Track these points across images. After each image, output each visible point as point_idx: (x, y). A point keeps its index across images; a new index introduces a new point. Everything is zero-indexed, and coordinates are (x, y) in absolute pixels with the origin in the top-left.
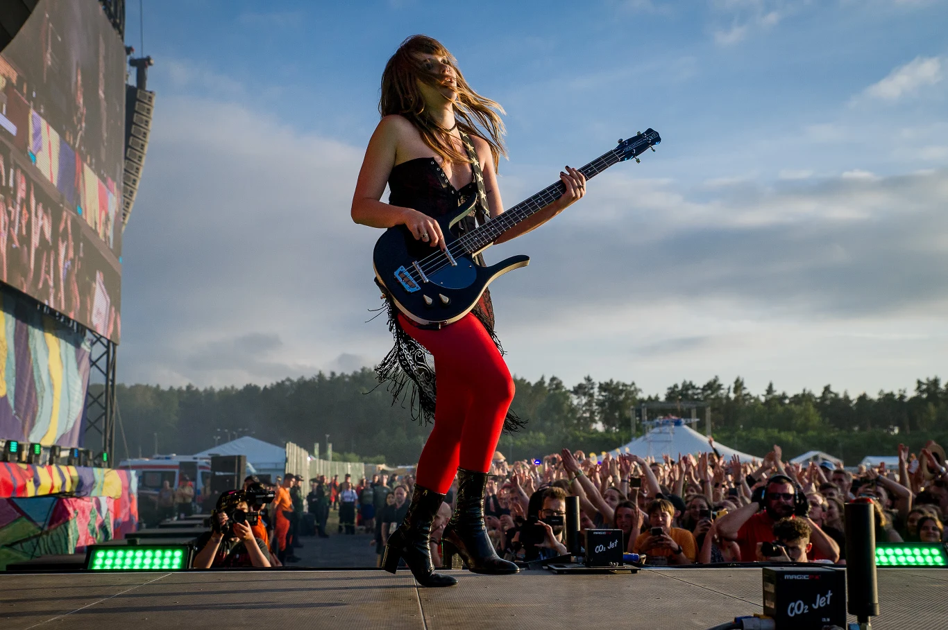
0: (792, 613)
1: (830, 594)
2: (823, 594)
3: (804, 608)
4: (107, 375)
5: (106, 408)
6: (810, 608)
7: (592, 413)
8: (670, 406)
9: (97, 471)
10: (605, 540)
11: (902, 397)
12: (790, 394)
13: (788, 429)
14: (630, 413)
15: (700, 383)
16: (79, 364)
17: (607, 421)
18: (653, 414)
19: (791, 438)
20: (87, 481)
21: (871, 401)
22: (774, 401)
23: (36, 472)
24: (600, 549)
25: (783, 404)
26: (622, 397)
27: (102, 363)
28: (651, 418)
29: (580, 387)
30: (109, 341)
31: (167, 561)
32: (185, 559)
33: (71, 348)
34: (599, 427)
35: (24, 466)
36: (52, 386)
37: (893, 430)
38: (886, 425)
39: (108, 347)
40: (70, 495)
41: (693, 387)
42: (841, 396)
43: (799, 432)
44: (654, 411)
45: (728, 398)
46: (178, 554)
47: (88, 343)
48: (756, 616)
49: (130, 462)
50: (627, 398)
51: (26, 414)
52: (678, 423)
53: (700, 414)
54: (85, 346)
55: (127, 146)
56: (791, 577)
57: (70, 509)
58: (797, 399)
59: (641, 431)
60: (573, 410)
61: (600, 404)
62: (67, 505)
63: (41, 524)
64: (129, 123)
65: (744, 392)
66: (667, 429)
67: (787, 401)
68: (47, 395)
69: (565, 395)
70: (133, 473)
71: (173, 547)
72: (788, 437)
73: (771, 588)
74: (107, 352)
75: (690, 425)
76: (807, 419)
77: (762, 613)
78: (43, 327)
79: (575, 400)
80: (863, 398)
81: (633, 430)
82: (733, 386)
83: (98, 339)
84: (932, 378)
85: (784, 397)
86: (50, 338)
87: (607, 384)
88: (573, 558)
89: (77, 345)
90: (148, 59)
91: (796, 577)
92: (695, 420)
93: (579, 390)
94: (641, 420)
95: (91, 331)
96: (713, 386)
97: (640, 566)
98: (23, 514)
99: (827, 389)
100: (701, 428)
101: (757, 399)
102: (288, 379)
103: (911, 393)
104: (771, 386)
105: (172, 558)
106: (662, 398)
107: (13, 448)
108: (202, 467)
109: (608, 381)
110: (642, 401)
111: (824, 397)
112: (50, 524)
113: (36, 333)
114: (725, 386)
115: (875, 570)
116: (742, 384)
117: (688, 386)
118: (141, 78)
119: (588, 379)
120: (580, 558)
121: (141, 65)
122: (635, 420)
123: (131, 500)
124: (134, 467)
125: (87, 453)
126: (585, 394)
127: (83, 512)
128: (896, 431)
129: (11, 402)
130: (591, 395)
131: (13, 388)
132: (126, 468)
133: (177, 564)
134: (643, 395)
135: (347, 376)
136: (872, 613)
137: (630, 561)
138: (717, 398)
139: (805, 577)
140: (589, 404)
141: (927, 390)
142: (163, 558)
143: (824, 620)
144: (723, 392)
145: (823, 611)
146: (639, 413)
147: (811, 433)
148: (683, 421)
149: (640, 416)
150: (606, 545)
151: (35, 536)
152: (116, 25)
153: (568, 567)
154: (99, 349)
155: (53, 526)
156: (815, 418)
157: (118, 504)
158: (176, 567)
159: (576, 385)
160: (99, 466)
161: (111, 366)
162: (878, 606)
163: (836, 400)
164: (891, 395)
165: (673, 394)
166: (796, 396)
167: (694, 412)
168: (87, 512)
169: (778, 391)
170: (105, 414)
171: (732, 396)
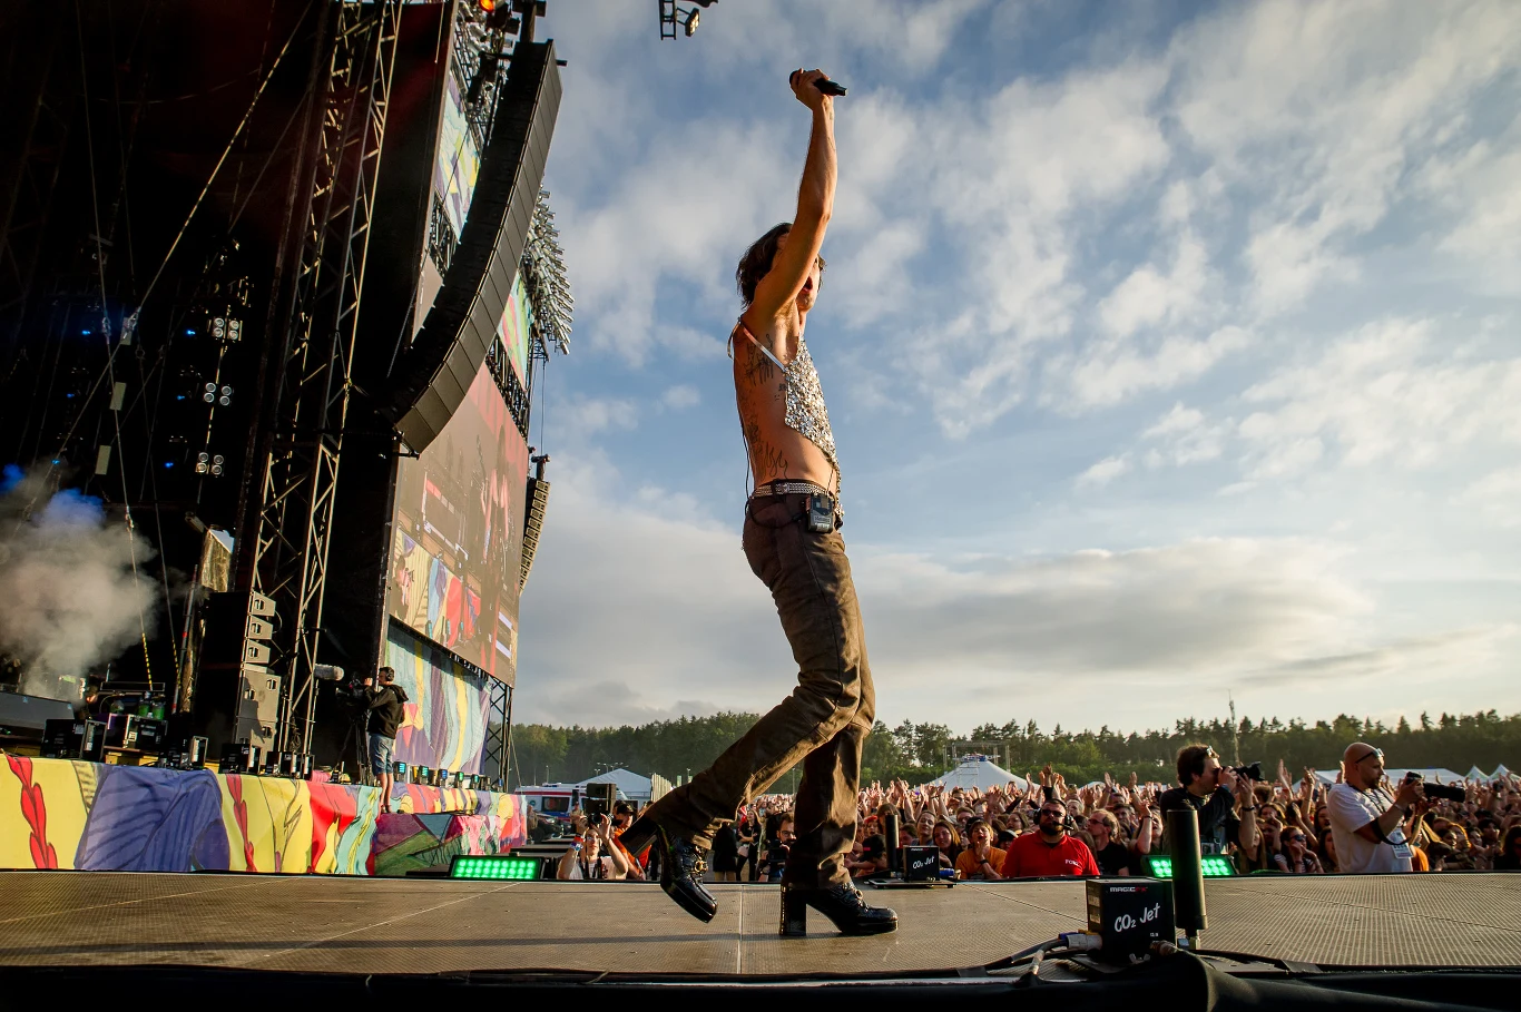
0: (1119, 928)
1: (1157, 907)
2: (1151, 907)
3: (1132, 923)
4: (504, 714)
5: (502, 742)
6: (1138, 923)
7: (911, 751)
8: (976, 744)
9: (493, 794)
10: (922, 856)
11: (1165, 735)
12: (1075, 734)
13: (1075, 764)
14: (943, 751)
15: (1000, 725)
16: (481, 703)
17: (922, 758)
18: (961, 752)
19: (1076, 771)
20: (485, 803)
21: (1140, 738)
22: (1062, 740)
23: (442, 793)
24: (917, 865)
25: (1069, 742)
26: (935, 738)
27: (500, 704)
28: (960, 756)
29: (900, 728)
30: (506, 686)
31: (521, 871)
32: (537, 871)
33: (475, 691)
34: (917, 763)
35: (433, 788)
36: (459, 722)
37: (1159, 763)
38: (1153, 759)
39: (505, 691)
40: (464, 813)
41: (995, 729)
42: (1116, 735)
43: (1082, 765)
44: (963, 749)
45: (1023, 737)
46: (531, 865)
47: (489, 687)
48: (1080, 932)
49: (522, 788)
50: (939, 739)
51: (439, 746)
52: (982, 759)
53: (1001, 751)
54: (487, 689)
55: (526, 526)
56: (1117, 890)
57: (463, 825)
58: (1081, 738)
59: (952, 766)
60: (894, 749)
61: (918, 744)
62: (460, 821)
63: (439, 838)
64: (529, 507)
65: (1037, 732)
66: (973, 764)
67: (1072, 740)
68: (454, 729)
69: (888, 737)
70: (523, 797)
71: (527, 859)
72: (1074, 770)
73: (1096, 902)
74: (505, 695)
75: (992, 761)
76: (1089, 754)
77: (1085, 928)
78: (453, 672)
79: (897, 741)
80: (1133, 736)
81: (945, 765)
82: (1027, 727)
83: (498, 684)
84: (1188, 719)
85: (1069, 736)
86: (458, 681)
87: (923, 727)
88: (893, 874)
89: (481, 689)
90: (546, 457)
91: (1122, 889)
92: (996, 756)
93: (900, 731)
94: (951, 757)
95: (492, 677)
96: (1010, 728)
97: (955, 880)
98: (425, 828)
99: (1104, 729)
100: (1001, 763)
101: (1047, 739)
102: (657, 722)
103: (1172, 732)
104: (1058, 728)
105: (526, 868)
106: (969, 738)
107: (425, 773)
108: (582, 794)
109: (923, 724)
110: (952, 741)
111: (1102, 736)
112: (447, 837)
113: (448, 677)
114: (1021, 728)
115: (1202, 879)
116: (1034, 726)
117: (990, 728)
118: (540, 472)
119: (907, 723)
120: (899, 874)
121: (540, 462)
122: (946, 756)
123: (521, 821)
124: (524, 793)
125: (485, 779)
126: (904, 735)
127: (475, 828)
128: (1161, 764)
129: (428, 735)
130: (910, 736)
131: (429, 723)
132: (520, 793)
133: (530, 874)
134: (953, 736)
135: (706, 720)
136: (1201, 927)
137: (946, 876)
138: (1015, 737)
139: (1131, 889)
140: (908, 743)
141: (1184, 729)
142: (517, 868)
143: (1152, 935)
144: (1019, 733)
145: (1151, 925)
146: (950, 750)
147: (1093, 766)
148: (987, 757)
149: (951, 753)
150: (924, 861)
151: (434, 848)
152: (521, 429)
153: (888, 882)
154: (499, 692)
155: (449, 840)
156: (1096, 755)
157: (510, 823)
158: (528, 877)
159: (897, 727)
160: (495, 790)
161: (508, 706)
162: (1206, 918)
163: (1112, 738)
164: (1155, 734)
165: (978, 735)
166: (1079, 735)
167: (995, 749)
168: (478, 828)
169: (1065, 732)
170: (502, 746)
171: (1027, 736)
